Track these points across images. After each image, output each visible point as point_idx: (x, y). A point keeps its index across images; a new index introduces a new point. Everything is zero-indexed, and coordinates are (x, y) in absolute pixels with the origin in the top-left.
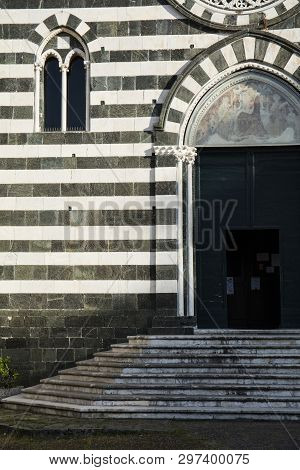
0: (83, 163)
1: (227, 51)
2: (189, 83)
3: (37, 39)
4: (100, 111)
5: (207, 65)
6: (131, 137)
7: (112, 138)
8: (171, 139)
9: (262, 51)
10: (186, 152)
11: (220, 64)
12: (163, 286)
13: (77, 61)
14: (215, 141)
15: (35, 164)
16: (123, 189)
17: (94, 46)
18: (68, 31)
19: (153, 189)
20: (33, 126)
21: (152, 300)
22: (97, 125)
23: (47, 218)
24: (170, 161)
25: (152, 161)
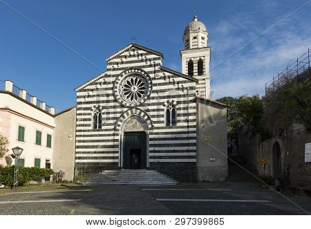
0: (101, 135)
1: (129, 112)
2: (122, 118)
3: (92, 110)
4: (104, 125)
5: (125, 115)
6: (110, 130)
7: (106, 130)
8: (118, 130)
9: (136, 112)
10: (121, 133)
11: (128, 114)
12: (116, 161)
13: (100, 114)
14: (128, 130)
15: (91, 136)
16: (108, 141)
17: (103, 111)
18: (98, 108)
19: (114, 140)
20: (91, 128)
21: (113, 164)
22: (103, 128)
23: (93, 147)
24: (117, 135)
25: (114, 135)
